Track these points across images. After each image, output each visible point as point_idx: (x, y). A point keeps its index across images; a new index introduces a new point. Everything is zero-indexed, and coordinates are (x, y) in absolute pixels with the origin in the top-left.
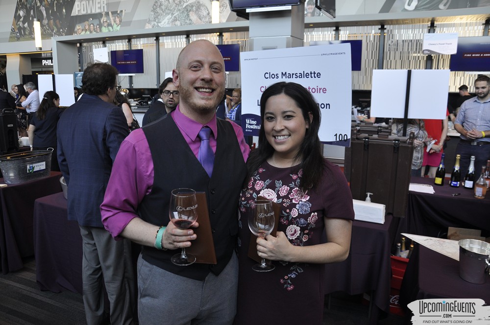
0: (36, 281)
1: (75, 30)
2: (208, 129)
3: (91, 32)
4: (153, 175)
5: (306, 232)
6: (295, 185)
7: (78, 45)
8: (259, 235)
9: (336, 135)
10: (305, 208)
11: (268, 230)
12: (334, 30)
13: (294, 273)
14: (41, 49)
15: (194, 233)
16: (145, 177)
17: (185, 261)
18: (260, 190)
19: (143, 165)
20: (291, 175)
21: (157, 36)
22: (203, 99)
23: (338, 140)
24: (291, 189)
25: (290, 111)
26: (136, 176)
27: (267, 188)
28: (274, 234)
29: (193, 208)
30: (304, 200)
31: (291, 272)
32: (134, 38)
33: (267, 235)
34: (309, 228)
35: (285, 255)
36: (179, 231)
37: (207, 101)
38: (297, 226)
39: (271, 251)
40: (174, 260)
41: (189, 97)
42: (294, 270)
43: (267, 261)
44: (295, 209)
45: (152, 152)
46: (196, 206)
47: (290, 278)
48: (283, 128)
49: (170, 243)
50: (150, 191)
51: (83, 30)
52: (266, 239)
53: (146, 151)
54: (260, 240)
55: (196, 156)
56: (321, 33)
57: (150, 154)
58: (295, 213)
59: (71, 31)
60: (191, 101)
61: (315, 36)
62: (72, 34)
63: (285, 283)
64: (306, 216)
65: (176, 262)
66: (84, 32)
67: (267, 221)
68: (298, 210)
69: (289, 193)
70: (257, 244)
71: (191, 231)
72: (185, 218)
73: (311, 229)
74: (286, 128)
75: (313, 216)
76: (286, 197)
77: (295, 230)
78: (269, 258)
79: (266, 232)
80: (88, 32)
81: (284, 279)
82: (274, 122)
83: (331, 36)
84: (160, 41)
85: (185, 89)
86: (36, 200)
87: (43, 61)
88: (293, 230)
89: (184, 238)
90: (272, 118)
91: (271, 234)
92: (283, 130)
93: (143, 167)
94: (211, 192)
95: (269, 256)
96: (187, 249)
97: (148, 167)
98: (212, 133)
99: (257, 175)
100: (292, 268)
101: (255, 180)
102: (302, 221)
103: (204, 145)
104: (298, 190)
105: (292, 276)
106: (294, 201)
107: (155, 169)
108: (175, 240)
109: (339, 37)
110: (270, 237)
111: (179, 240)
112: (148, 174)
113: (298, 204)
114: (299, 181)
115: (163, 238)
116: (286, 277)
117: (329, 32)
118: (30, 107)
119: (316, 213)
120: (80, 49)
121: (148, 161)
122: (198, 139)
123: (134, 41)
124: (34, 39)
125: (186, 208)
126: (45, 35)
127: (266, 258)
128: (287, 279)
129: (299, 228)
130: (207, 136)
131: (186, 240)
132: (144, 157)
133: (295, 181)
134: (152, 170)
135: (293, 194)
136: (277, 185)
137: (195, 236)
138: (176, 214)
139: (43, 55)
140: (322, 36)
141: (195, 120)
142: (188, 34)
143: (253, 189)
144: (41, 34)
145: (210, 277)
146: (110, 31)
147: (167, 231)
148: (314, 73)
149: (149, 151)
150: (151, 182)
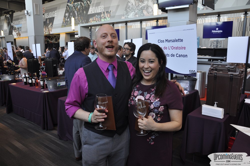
0: (57, 134)
1: (90, 21)
2: (112, 65)
3: (96, 21)
4: (88, 88)
5: (159, 116)
6: (153, 93)
7: (90, 28)
8: (139, 117)
9: (190, 71)
10: (157, 104)
11: (143, 115)
12: (217, 16)
13: (154, 136)
14: (74, 30)
15: (106, 115)
16: (84, 89)
17: (102, 128)
18: (137, 96)
19: (83, 84)
20: (151, 89)
21: (126, 22)
22: (109, 51)
23: (191, 73)
24: (151, 95)
25: (153, 59)
26: (80, 89)
27: (140, 95)
28: (146, 117)
29: (105, 103)
30: (157, 100)
31: (152, 136)
32: (115, 24)
33: (143, 117)
34: (160, 114)
35: (152, 127)
36: (99, 114)
37: (111, 52)
38: (154, 113)
39: (145, 126)
40: (96, 127)
41: (103, 51)
42: (153, 135)
43: (144, 131)
44: (152, 105)
45: (87, 78)
46: (107, 102)
47: (152, 138)
48: (148, 67)
49: (95, 120)
50: (87, 96)
51: (93, 21)
52: (142, 120)
53: (84, 77)
54: (139, 120)
55: (107, 79)
56: (210, 18)
57: (86, 79)
58: (152, 107)
59: (87, 21)
60: (104, 53)
61: (206, 20)
62: (88, 23)
63: (150, 141)
64: (158, 108)
65: (97, 128)
66: (93, 22)
67: (142, 111)
68: (154, 105)
69: (150, 97)
70: (138, 122)
71: (104, 114)
72: (102, 108)
73: (161, 115)
74: (150, 67)
75: (161, 108)
76: (149, 99)
77: (153, 115)
78: (144, 129)
79: (142, 116)
80: (95, 22)
81: (149, 139)
82: (144, 64)
83: (215, 20)
84: (128, 25)
85: (101, 48)
86: (59, 98)
87: (75, 36)
88: (152, 115)
89: (101, 117)
90: (143, 61)
91: (145, 117)
92: (148, 68)
93: (83, 85)
94: (115, 96)
95: (144, 128)
96: (102, 123)
97: (85, 85)
98: (114, 67)
99: (136, 88)
100: (152, 134)
101: (134, 91)
102: (156, 110)
103: (110, 73)
104: (154, 96)
105: (153, 138)
106: (152, 101)
107: (88, 85)
108: (97, 118)
109: (220, 20)
110: (144, 119)
111: (99, 118)
112: (86, 88)
113: (154, 102)
114: (155, 91)
115: (92, 117)
116: (150, 138)
117: (214, 18)
118: (66, 57)
119: (163, 106)
120: (90, 30)
121: (85, 82)
122: (108, 70)
123: (115, 25)
124: (71, 26)
125: (102, 103)
126: (76, 24)
127: (143, 129)
128: (151, 139)
129: (154, 114)
130: (111, 69)
131: (102, 118)
132: (83, 80)
133: (153, 92)
134: (87, 86)
135: (152, 98)
136: (145, 94)
137: (106, 116)
138: (98, 106)
139: (75, 33)
140: (210, 20)
141: (106, 61)
142: (141, 21)
143: (133, 95)
144: (75, 24)
145: (116, 136)
146: (105, 21)
147: (93, 114)
148: (180, 40)
149: (86, 77)
150: (87, 91)
